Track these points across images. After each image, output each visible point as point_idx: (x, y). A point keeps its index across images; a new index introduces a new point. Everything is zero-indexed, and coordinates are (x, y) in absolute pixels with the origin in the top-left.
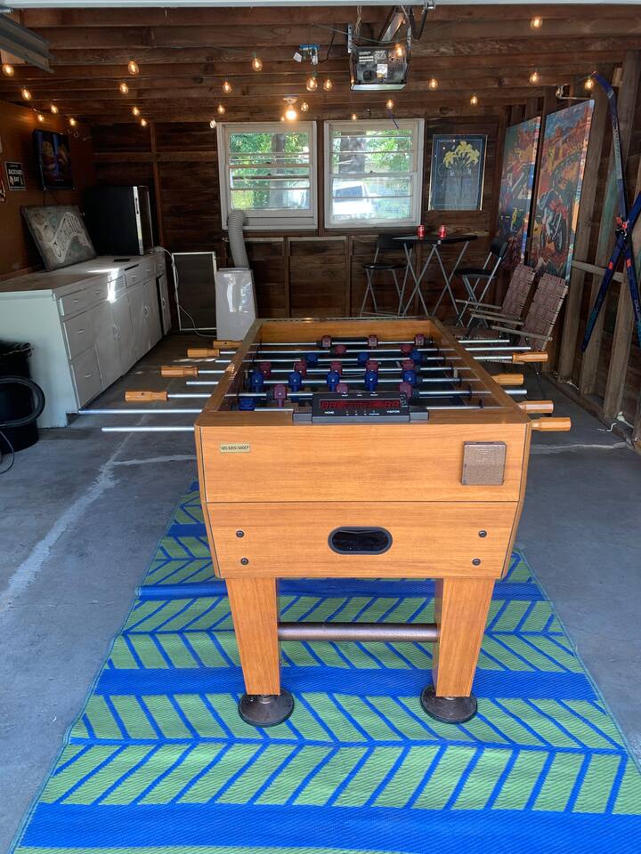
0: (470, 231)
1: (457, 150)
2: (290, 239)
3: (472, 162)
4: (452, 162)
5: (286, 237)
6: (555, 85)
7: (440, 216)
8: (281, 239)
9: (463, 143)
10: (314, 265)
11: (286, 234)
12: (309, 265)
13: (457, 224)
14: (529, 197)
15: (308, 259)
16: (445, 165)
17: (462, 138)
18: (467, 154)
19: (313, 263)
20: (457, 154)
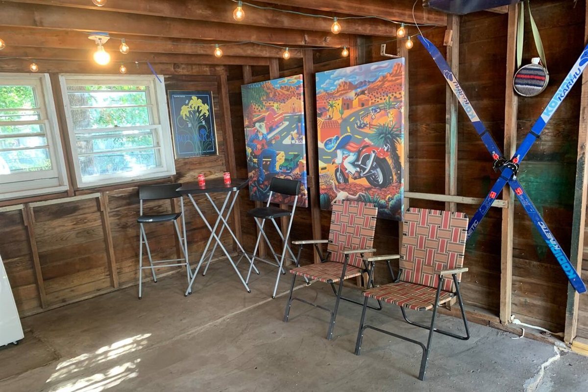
0: (211, 173)
1: (190, 104)
2: (32, 205)
3: (204, 115)
4: (188, 115)
5: (26, 204)
6: (339, 46)
7: (186, 163)
8: (21, 207)
9: (194, 98)
10: (64, 228)
11: (26, 201)
12: (58, 230)
13: (201, 168)
14: (304, 142)
15: (57, 222)
16: (182, 117)
17: (193, 93)
18: (198, 107)
19: (63, 226)
20: (191, 107)
